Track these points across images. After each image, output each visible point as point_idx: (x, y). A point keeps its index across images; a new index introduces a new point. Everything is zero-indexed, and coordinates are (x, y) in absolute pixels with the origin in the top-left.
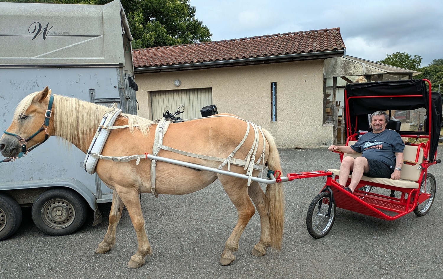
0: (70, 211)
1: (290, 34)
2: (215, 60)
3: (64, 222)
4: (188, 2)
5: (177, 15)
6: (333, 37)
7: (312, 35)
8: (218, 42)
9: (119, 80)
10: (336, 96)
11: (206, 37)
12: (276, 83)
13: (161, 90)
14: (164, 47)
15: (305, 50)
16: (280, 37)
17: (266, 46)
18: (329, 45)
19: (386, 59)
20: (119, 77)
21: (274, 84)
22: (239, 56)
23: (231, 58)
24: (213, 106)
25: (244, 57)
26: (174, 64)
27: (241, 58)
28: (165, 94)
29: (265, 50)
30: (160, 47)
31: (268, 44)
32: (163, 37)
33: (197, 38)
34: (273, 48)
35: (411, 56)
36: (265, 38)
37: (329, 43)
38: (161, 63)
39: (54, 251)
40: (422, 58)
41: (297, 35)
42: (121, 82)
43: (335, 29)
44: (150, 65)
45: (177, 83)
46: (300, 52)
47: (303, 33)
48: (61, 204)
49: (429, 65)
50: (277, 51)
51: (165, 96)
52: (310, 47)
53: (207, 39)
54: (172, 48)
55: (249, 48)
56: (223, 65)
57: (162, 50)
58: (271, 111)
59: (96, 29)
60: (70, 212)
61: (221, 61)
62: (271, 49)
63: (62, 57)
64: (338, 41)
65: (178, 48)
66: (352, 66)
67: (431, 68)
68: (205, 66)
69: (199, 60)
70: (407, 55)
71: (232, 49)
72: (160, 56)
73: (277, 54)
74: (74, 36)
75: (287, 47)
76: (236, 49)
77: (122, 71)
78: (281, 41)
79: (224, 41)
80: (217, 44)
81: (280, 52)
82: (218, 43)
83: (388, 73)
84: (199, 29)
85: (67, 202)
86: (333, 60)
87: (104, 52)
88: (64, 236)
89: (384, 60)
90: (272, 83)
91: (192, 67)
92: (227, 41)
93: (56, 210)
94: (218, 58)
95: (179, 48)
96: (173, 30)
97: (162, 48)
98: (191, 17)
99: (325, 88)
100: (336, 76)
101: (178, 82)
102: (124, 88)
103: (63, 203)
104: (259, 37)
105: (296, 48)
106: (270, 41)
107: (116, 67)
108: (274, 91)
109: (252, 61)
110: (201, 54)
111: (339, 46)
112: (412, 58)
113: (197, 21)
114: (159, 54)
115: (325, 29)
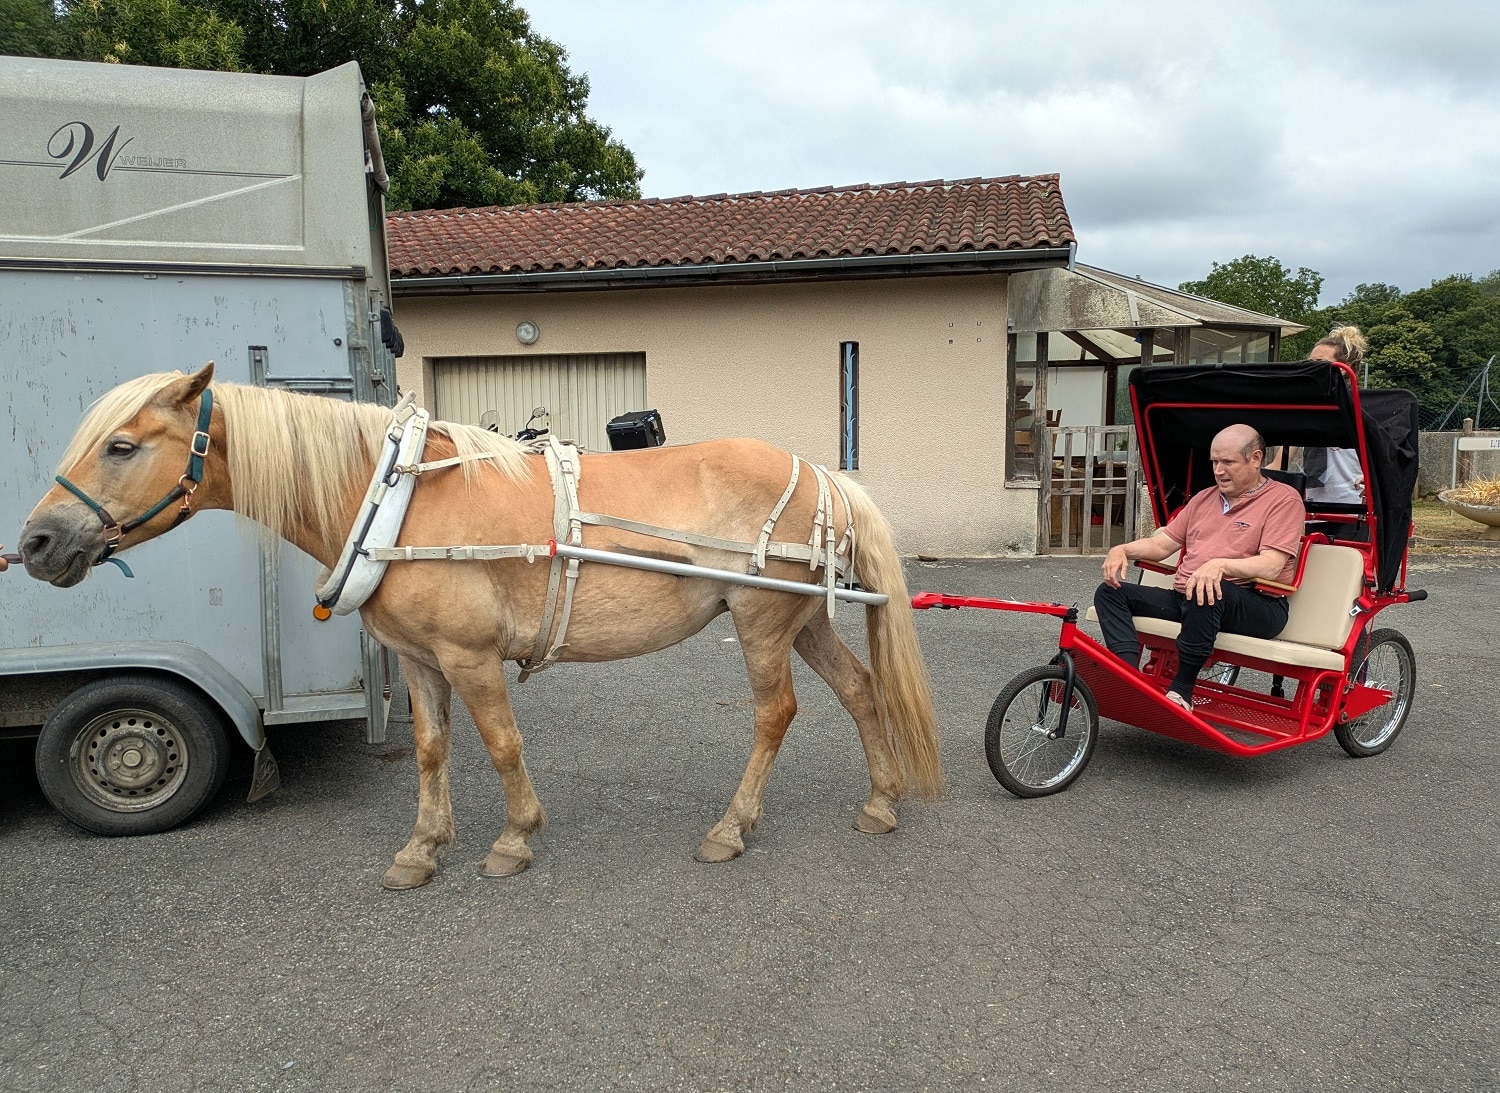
0: (172, 750)
1: (901, 187)
2: (657, 262)
3: (148, 790)
4: (564, 59)
5: (525, 101)
6: (1038, 205)
7: (974, 195)
8: (667, 201)
9: (352, 320)
10: (1046, 393)
11: (622, 182)
12: (857, 344)
13: (470, 355)
14: (483, 209)
15: (950, 243)
16: (870, 194)
17: (824, 223)
18: (1023, 229)
19: (1211, 278)
20: (350, 312)
21: (849, 348)
22: (736, 251)
23: (710, 259)
24: (649, 414)
25: (755, 257)
26: (516, 268)
27: (745, 258)
28: (482, 368)
29: (822, 236)
30: (468, 210)
31: (831, 219)
32: (473, 172)
33: (591, 184)
34: (847, 229)
35: (1289, 271)
36: (823, 196)
37: (1024, 222)
38: (473, 264)
39: (117, 883)
40: (1322, 280)
41: (924, 191)
42: (356, 326)
43: (1045, 179)
44: (434, 268)
45: (528, 333)
46: (932, 247)
47: (945, 188)
48: (139, 727)
49: (1344, 300)
50: (862, 240)
51: (482, 375)
52: (965, 232)
53: (628, 187)
54: (508, 214)
55: (770, 226)
56: (683, 281)
57: (473, 220)
58: (842, 434)
59: (278, 152)
60: (170, 753)
61: (677, 265)
62: (842, 233)
63: (161, 240)
64: (1053, 218)
65: (529, 214)
66: (1095, 299)
67: (1350, 313)
68: (623, 280)
69: (603, 258)
70: (1277, 267)
71: (713, 229)
72: (468, 241)
73: (860, 251)
74: (203, 172)
75: (892, 229)
76: (725, 228)
77: (361, 293)
78: (873, 209)
79: (688, 200)
80: (663, 209)
81: (869, 245)
82: (668, 206)
83: (1206, 325)
84: (599, 152)
85: (160, 723)
86: (1036, 277)
87: (304, 227)
88: (148, 838)
89: (1205, 280)
90: (843, 346)
91: (581, 281)
92: (697, 199)
93: (122, 749)
94: (668, 256)
95: (534, 215)
96: (509, 151)
97: (474, 214)
98: (572, 109)
99: (1013, 365)
100: (1045, 330)
101: (531, 329)
102: (365, 348)
103: (148, 725)
104: (803, 193)
105: (920, 234)
106: (838, 207)
107: (342, 279)
108: (850, 369)
109: (778, 271)
110: (609, 238)
111: (1055, 234)
112: (1293, 277)
113: (592, 126)
114: (465, 232)
115: (1013, 177)
